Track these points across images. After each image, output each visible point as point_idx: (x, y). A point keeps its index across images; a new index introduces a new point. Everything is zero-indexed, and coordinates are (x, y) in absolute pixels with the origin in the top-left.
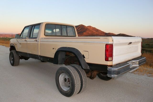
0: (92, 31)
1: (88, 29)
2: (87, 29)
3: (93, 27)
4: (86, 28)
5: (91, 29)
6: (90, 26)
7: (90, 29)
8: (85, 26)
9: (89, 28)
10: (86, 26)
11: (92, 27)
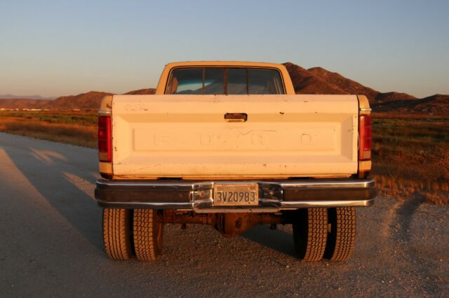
0: (328, 87)
1: (310, 80)
2: (307, 79)
3: (328, 72)
4: (305, 75)
5: (324, 80)
6: (319, 69)
7: (320, 79)
8: (301, 68)
9: (314, 74)
10: (305, 70)
11: (325, 71)
